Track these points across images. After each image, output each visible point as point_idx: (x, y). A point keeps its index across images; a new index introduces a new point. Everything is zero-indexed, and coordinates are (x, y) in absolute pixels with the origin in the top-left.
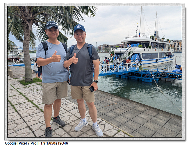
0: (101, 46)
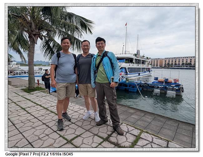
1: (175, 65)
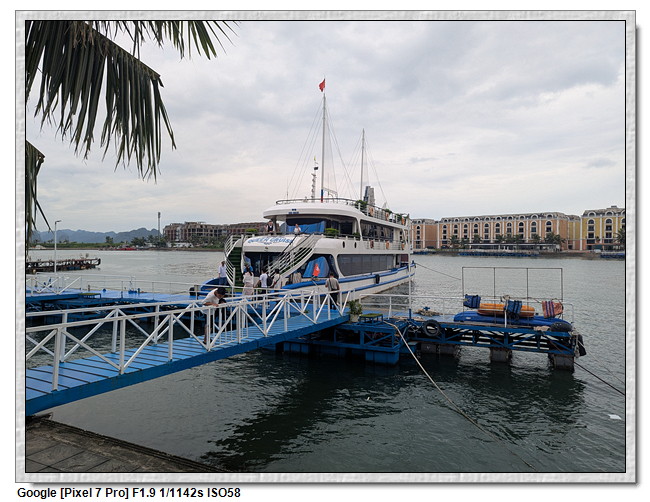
0: (179, 228)
1: (474, 242)
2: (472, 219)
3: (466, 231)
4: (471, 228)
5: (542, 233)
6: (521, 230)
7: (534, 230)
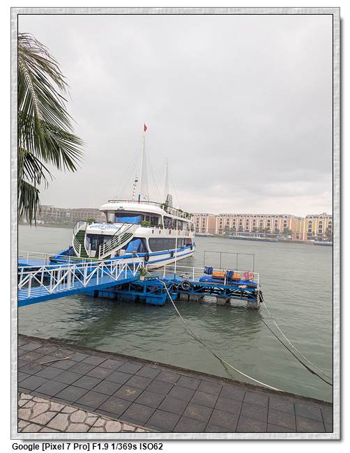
1: (239, 231)
2: (238, 216)
3: (234, 223)
4: (237, 222)
5: (280, 227)
6: (269, 225)
7: (276, 225)
